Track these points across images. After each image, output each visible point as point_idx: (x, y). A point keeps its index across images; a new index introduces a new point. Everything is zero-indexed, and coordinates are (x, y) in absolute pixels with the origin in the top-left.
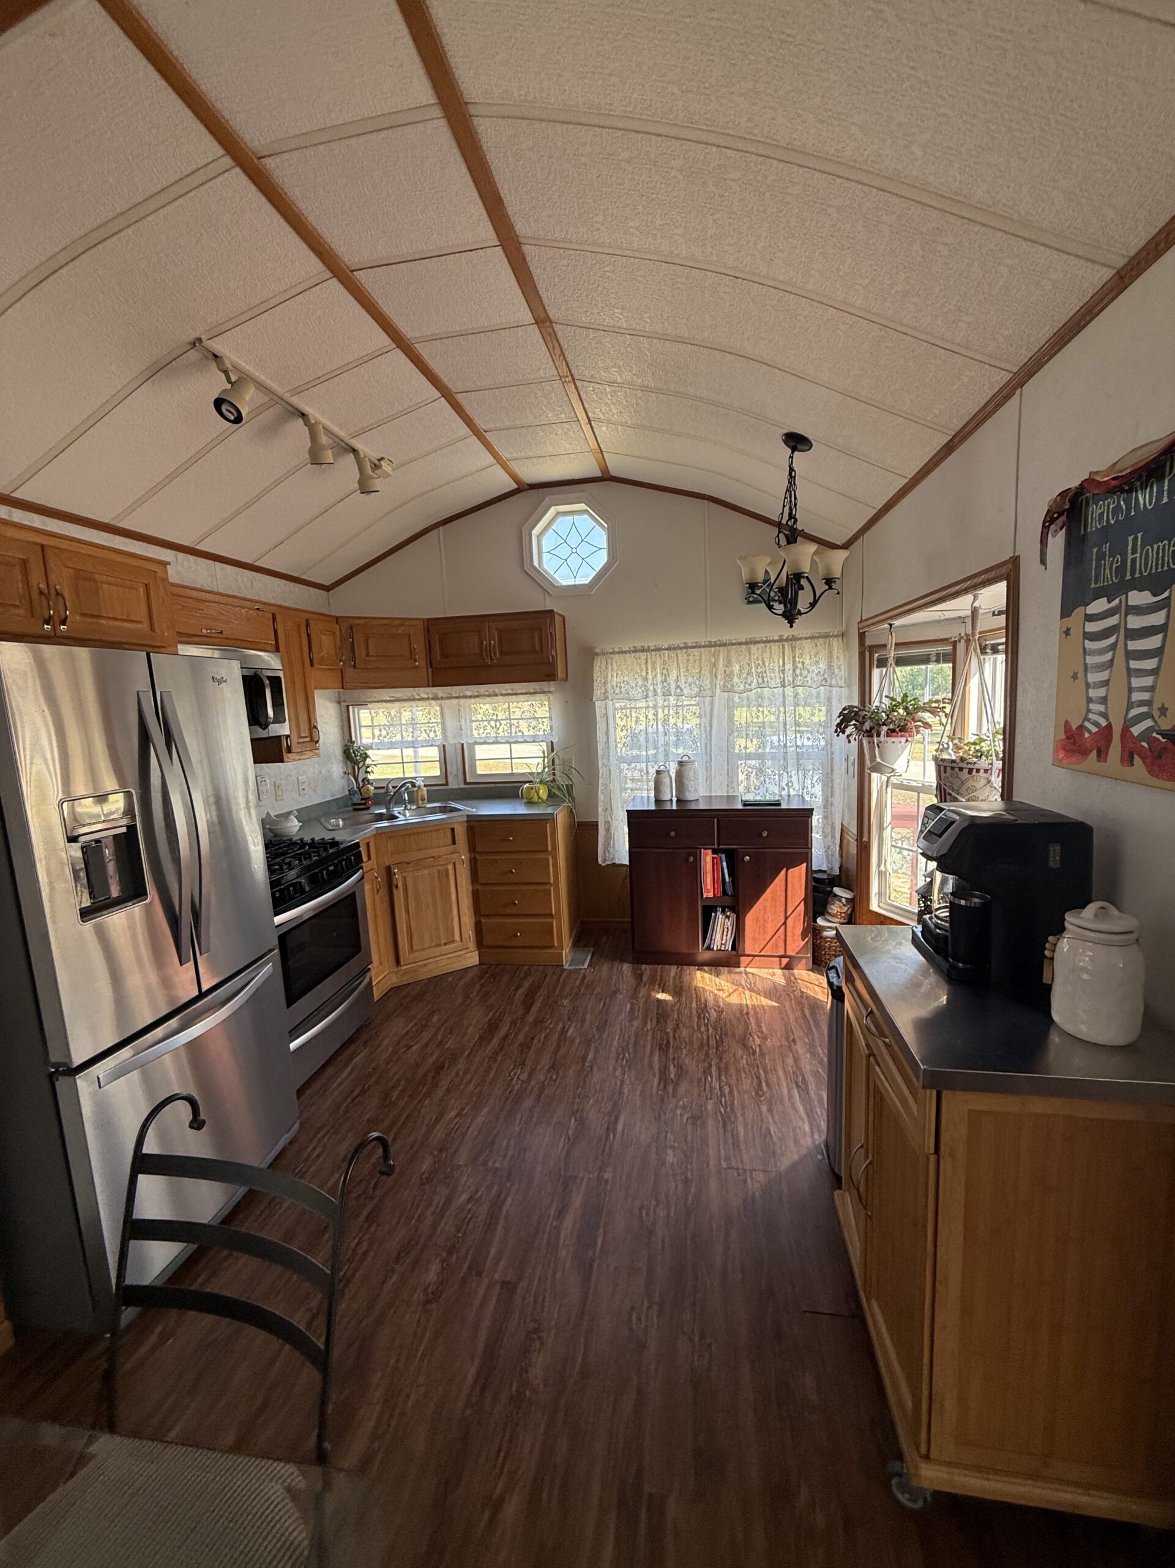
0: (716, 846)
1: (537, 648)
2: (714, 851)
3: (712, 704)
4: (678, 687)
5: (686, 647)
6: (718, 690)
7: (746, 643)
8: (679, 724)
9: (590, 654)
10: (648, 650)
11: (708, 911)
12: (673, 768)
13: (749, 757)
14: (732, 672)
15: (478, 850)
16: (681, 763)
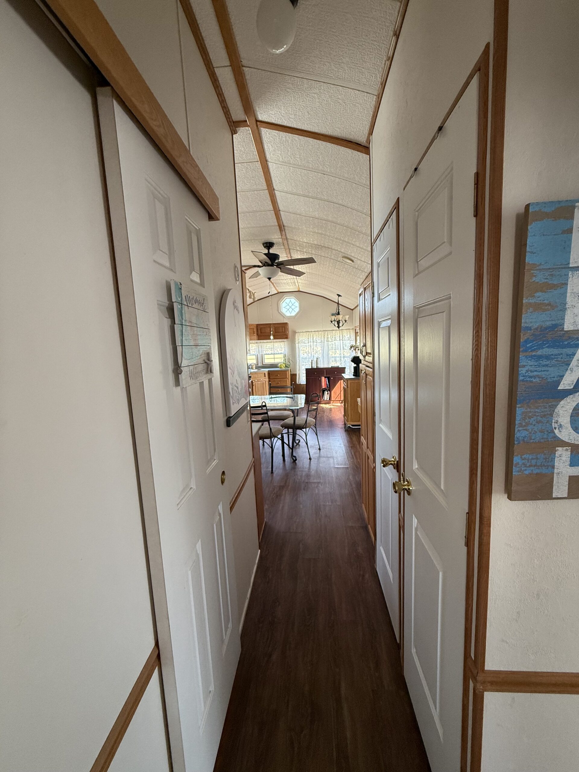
0: (325, 376)
1: (284, 331)
2: (325, 377)
3: (324, 344)
4: (316, 340)
5: (318, 331)
6: (325, 341)
7: (332, 330)
8: (316, 349)
9: (295, 333)
10: (309, 332)
11: (324, 391)
12: (315, 360)
13: (333, 357)
14: (328, 337)
15: (271, 378)
16: (317, 358)
